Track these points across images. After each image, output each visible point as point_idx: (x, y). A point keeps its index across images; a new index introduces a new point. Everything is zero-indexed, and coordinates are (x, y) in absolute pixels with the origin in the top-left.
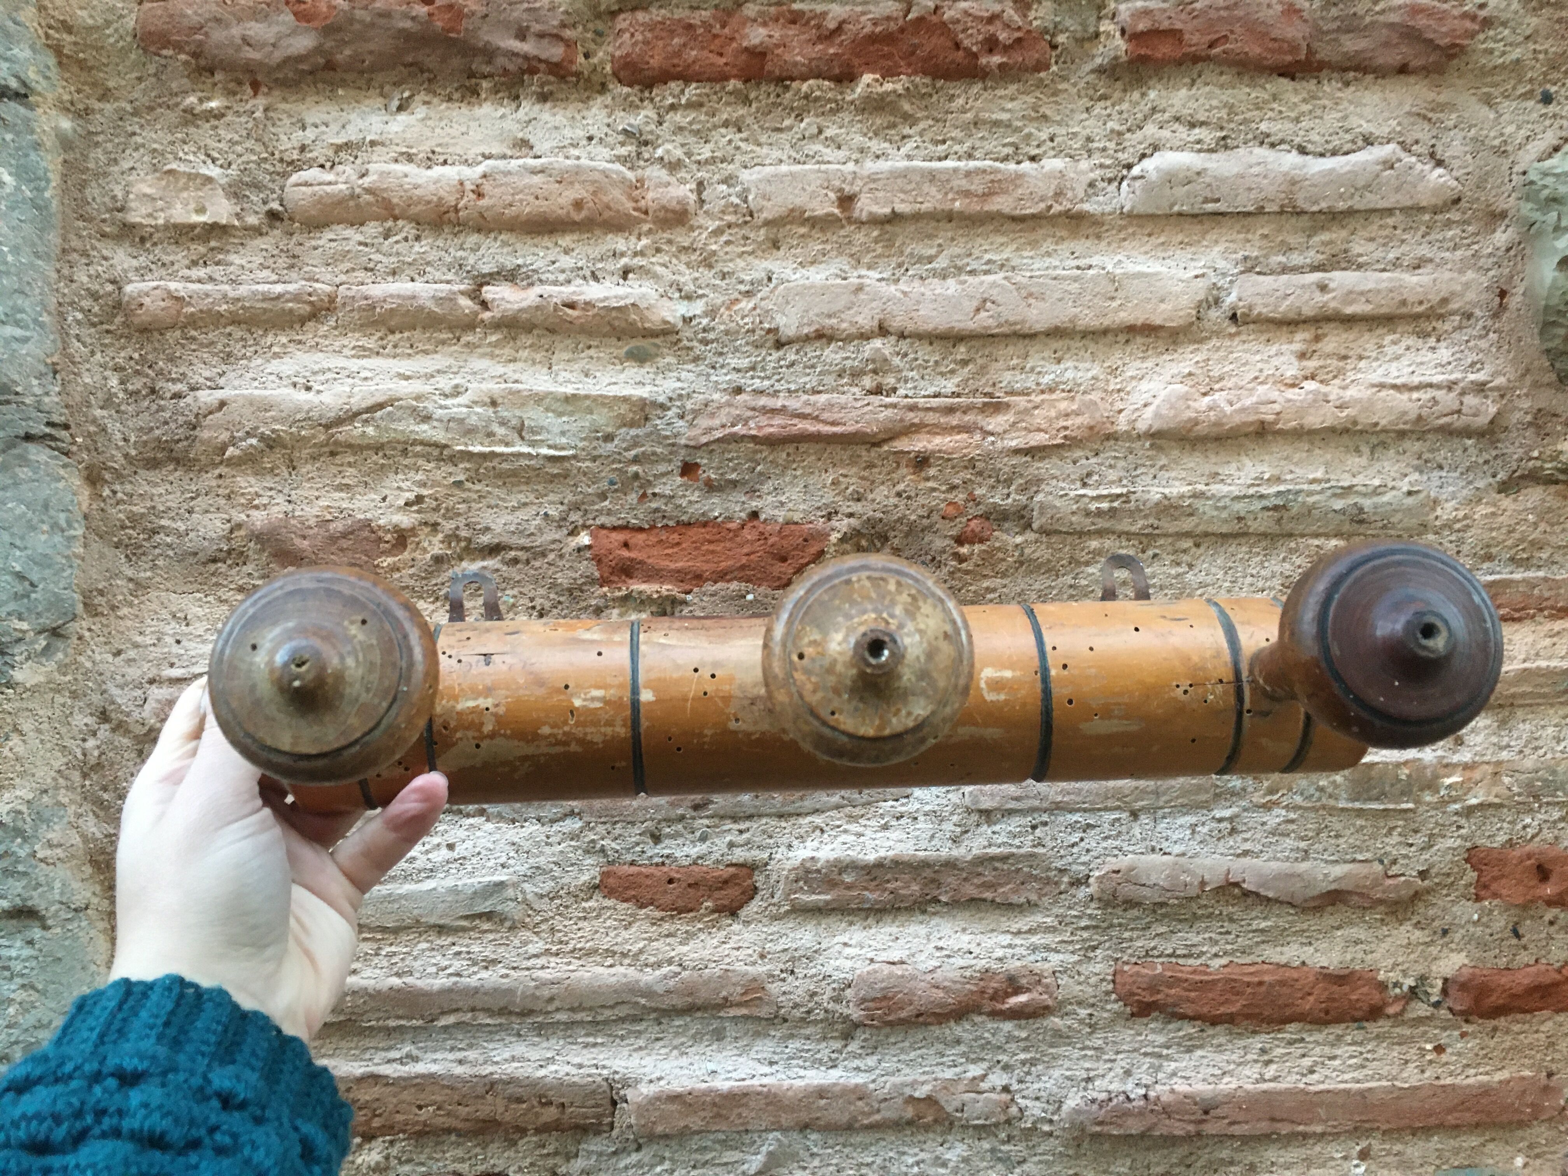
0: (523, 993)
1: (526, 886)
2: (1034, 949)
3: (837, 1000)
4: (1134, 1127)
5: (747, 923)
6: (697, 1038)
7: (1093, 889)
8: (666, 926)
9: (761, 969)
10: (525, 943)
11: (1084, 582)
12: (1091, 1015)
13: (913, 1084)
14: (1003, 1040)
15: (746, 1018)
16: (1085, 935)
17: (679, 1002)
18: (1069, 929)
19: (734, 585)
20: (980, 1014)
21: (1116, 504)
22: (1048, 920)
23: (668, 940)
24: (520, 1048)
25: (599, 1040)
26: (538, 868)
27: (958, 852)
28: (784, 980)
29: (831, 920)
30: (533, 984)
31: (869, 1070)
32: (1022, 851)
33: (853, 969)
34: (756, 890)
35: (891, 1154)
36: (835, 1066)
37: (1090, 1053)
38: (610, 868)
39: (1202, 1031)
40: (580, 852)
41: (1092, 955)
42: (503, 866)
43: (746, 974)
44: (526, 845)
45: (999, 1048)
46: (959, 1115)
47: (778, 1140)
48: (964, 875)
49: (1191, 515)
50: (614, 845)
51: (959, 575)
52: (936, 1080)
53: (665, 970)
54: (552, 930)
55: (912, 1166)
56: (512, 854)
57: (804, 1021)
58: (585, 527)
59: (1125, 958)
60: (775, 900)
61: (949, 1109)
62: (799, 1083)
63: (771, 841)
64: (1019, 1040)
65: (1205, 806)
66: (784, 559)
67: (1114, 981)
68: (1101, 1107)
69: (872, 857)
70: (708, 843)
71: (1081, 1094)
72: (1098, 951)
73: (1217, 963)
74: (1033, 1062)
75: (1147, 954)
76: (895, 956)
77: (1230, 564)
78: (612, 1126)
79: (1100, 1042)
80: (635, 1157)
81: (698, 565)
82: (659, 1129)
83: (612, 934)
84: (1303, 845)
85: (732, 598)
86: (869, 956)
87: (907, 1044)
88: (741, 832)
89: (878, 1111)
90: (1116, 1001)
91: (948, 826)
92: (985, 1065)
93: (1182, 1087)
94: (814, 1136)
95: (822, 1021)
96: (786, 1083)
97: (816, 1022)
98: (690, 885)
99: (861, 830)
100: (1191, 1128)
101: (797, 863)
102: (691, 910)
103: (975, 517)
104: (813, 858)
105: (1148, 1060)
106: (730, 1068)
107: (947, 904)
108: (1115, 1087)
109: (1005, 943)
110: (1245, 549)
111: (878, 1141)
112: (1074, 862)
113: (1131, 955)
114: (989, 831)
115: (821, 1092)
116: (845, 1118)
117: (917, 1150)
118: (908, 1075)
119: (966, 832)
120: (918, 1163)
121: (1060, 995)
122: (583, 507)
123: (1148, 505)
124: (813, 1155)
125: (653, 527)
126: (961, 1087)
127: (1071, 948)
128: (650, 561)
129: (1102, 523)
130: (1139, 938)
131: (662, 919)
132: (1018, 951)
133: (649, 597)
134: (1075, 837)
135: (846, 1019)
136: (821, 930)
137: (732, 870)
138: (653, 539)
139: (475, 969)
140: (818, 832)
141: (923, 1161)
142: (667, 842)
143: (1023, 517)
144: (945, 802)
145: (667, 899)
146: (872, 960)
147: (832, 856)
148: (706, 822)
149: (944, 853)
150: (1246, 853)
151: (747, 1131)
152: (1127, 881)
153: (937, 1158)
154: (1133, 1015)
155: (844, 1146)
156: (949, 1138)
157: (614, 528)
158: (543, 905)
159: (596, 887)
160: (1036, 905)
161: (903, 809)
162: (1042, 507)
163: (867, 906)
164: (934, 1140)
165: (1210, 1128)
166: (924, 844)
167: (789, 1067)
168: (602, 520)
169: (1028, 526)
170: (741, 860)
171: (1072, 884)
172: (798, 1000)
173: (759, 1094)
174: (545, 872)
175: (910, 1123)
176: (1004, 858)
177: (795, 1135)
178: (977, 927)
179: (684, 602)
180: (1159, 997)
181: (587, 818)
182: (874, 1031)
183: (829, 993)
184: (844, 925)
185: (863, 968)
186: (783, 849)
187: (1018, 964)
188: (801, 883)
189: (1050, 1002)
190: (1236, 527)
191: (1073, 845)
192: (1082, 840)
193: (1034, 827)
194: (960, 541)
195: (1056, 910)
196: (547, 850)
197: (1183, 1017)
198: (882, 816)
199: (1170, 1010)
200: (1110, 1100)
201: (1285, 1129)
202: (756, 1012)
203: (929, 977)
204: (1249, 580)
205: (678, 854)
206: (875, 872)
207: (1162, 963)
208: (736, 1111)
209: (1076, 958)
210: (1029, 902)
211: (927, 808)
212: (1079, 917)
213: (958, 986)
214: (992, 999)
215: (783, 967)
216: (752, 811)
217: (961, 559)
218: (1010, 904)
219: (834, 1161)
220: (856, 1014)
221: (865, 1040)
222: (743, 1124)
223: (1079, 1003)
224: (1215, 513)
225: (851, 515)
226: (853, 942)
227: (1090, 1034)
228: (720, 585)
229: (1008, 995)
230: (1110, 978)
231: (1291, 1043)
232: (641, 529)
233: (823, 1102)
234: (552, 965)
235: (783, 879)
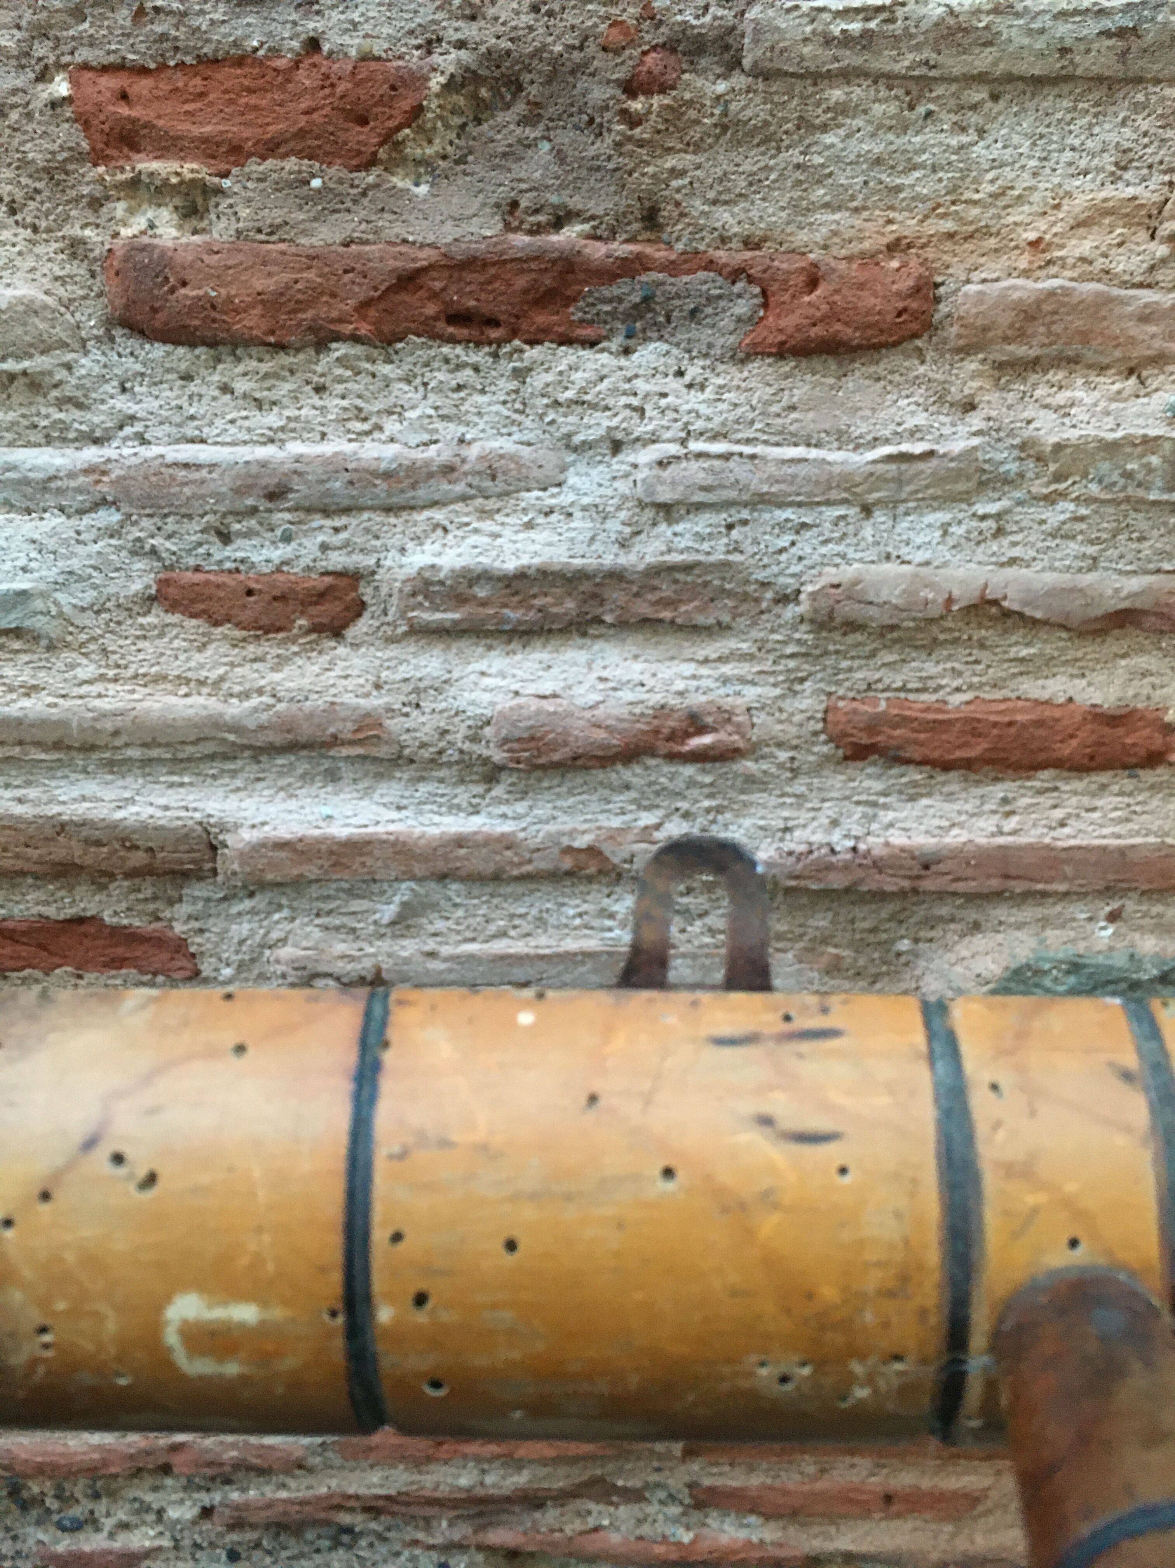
0: (80, 725)
1: (60, 596)
2: (725, 681)
3: (474, 739)
4: (837, 881)
5: (355, 646)
6: (306, 778)
7: (803, 607)
8: (251, 649)
9: (377, 701)
10: (72, 666)
11: (818, 160)
12: (793, 759)
13: (572, 833)
14: (682, 786)
15: (364, 758)
16: (792, 664)
17: (278, 739)
18: (771, 657)
19: (291, 163)
20: (654, 755)
21: (872, 25)
22: (744, 646)
23: (256, 666)
24: (90, 787)
25: (186, 779)
26: (71, 573)
27: (628, 560)
28: (407, 715)
29: (463, 643)
30: (91, 715)
31: (517, 817)
32: (712, 559)
33: (493, 704)
34: (362, 606)
35: (548, 905)
36: (477, 812)
37: (789, 800)
38: (169, 575)
39: (931, 777)
40: (124, 553)
41: (798, 687)
42: (24, 569)
43: (356, 708)
44: (51, 544)
45: (678, 794)
46: (626, 866)
47: (412, 890)
48: (635, 589)
49: (988, 44)
50: (168, 545)
51: (629, 147)
52: (599, 828)
53: (255, 701)
54: (104, 651)
55: (574, 917)
56: (33, 555)
57: (434, 762)
58: (60, 67)
59: (841, 692)
60: (389, 618)
61: (616, 860)
62: (434, 831)
63: (378, 543)
64: (703, 786)
65: (966, 498)
66: (363, 121)
67: (824, 720)
68: (798, 859)
69: (511, 565)
70: (294, 544)
71: (775, 846)
72: (807, 684)
73: (957, 699)
74: (719, 810)
75: (869, 687)
76: (547, 687)
77: (1042, 130)
78: (215, 873)
79: (803, 789)
80: (247, 904)
81: (234, 130)
82: (269, 877)
83: (183, 657)
84: (1091, 550)
85: (290, 185)
86: (514, 687)
87: (564, 789)
88: (337, 530)
89: (530, 861)
90: (825, 743)
91: (613, 525)
92: (660, 813)
93: (898, 839)
94: (455, 886)
95: (457, 763)
96: (418, 831)
97: (449, 764)
98: (275, 598)
99: (496, 529)
100: (906, 884)
101: (412, 571)
102: (279, 630)
103: (654, 48)
104: (433, 566)
105: (860, 809)
106: (350, 813)
107: (613, 625)
108: (818, 838)
109: (687, 673)
110: (1066, 103)
111: (532, 892)
112: (781, 573)
113: (850, 689)
114: (669, 533)
115: (460, 841)
116: (490, 868)
117: (578, 902)
118: (565, 823)
119: (639, 533)
120: (580, 915)
121: (755, 735)
122: (52, 33)
123: (924, 26)
124: (456, 905)
125: (163, 67)
126: (630, 837)
127: (772, 680)
128: (160, 123)
129: (851, 58)
130: (860, 668)
131: (244, 640)
132: (705, 683)
133: (166, 182)
134: (784, 541)
135: (486, 761)
136: (451, 655)
137: (328, 580)
138: (165, 87)
139: (14, 696)
140: (440, 532)
141: (586, 913)
142: (239, 542)
143: (727, 48)
144: (609, 492)
145: (246, 616)
146: (517, 693)
147: (460, 563)
148: (287, 516)
149: (608, 560)
150: (1013, 561)
151: (375, 881)
152: (849, 598)
153: (603, 910)
154: (846, 758)
155: (492, 895)
156: (618, 889)
157: (105, 69)
158: (87, 619)
159: (152, 599)
160: (729, 628)
161: (553, 501)
162: (758, 29)
163: (507, 627)
164: (599, 891)
165: (929, 884)
166: (580, 549)
167: (421, 813)
168: (84, 54)
169: (734, 64)
170: (339, 568)
171: (777, 601)
172: (425, 739)
173: (385, 842)
174: (81, 579)
175: (569, 874)
176: (688, 568)
177: (433, 885)
178: (652, 653)
179: (219, 191)
180: (879, 738)
181: (126, 508)
182: (522, 775)
183: (463, 731)
184: (480, 650)
185: (505, 703)
186: (393, 553)
187: (703, 699)
188: (420, 598)
189: (741, 744)
190: (1054, 65)
191: (781, 551)
192: (793, 544)
193: (730, 527)
194: (631, 88)
195: (756, 634)
196: (80, 549)
197: (908, 762)
198: (525, 511)
199: (891, 753)
200: (811, 852)
201: (1019, 887)
202: (374, 752)
203: (588, 714)
204: (1068, 155)
205: (255, 558)
206: (517, 585)
207: (888, 699)
208: (359, 859)
209: (778, 691)
210: (719, 624)
211: (586, 500)
212: (785, 643)
213: (625, 725)
214: (668, 739)
215: (405, 699)
216: (346, 502)
217: (633, 120)
218: (695, 627)
219: (481, 912)
220: (498, 756)
221: (513, 784)
222: (368, 873)
223: (780, 745)
224: (1026, 41)
225: (461, 45)
226: (493, 670)
227: (792, 779)
228: (270, 163)
229: (688, 735)
230: (820, 715)
231: (1040, 792)
232: (143, 71)
233: (462, 852)
234: (111, 693)
235: (396, 591)
